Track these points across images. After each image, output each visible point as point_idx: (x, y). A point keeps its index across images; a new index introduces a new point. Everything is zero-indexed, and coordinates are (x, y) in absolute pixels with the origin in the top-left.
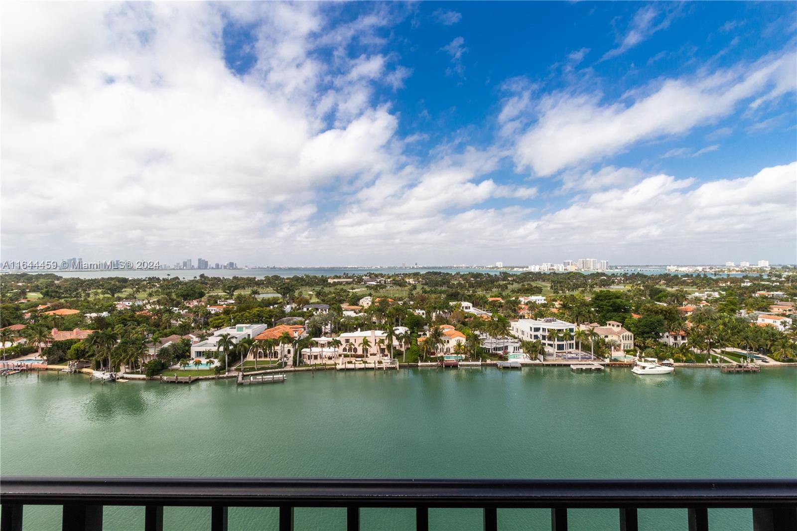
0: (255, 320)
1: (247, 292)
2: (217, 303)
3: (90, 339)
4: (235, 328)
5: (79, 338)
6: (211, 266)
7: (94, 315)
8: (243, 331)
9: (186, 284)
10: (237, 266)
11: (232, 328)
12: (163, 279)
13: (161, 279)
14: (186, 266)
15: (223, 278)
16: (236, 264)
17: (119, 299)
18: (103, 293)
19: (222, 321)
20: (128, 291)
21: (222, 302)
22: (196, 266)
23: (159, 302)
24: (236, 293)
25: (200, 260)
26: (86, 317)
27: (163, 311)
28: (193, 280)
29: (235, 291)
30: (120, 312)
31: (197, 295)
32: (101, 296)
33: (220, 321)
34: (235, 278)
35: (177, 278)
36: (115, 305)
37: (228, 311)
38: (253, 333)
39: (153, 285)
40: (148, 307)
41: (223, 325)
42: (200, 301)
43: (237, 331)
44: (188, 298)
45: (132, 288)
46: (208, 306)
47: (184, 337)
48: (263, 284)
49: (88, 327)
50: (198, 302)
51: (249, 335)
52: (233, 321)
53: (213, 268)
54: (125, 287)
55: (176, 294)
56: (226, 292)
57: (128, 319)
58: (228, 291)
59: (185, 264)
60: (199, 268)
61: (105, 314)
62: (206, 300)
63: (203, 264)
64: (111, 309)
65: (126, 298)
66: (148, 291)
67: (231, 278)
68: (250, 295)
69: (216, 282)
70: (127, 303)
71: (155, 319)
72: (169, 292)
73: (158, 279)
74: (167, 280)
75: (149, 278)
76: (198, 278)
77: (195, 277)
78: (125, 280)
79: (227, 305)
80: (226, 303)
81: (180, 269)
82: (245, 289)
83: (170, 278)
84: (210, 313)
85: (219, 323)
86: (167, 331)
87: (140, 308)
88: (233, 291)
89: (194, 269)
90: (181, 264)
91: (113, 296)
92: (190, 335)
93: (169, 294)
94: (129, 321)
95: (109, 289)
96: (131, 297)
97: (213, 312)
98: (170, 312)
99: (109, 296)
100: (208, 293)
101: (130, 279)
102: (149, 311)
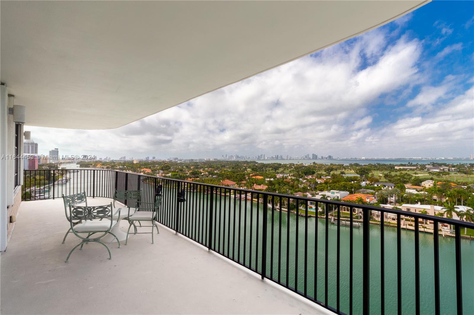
0: (342, 189)
1: (338, 172)
2: (321, 177)
3: (267, 190)
4: (330, 192)
5: (263, 189)
6: (319, 158)
7: (268, 179)
8: (334, 194)
9: (306, 167)
10: (333, 157)
11: (328, 192)
12: (296, 164)
13: (295, 164)
14: (306, 158)
15: (325, 164)
16: (332, 157)
17: (278, 173)
18: (272, 170)
19: (323, 187)
20: (281, 170)
21: (324, 177)
22: (311, 158)
23: (294, 176)
24: (331, 173)
25: (313, 155)
26: (266, 180)
27: (295, 180)
28: (310, 165)
29: (331, 172)
30: (278, 179)
31: (311, 173)
32: (271, 171)
33: (322, 187)
34: (331, 164)
35: (302, 164)
36: (276, 175)
37: (327, 182)
38: (340, 195)
39: (291, 167)
40: (289, 177)
41: (324, 190)
42: (313, 176)
43: (331, 194)
44: (307, 174)
45: (283, 168)
46: (317, 179)
47: (304, 194)
48: (348, 168)
49: (266, 185)
50: (311, 176)
51: (338, 197)
52: (329, 188)
53: (320, 159)
54: (280, 168)
55: (301, 172)
56: (326, 172)
57: (281, 182)
58: (327, 172)
59: (306, 157)
60: (313, 159)
61: (272, 179)
62: (316, 176)
63: (315, 157)
64: (275, 177)
65: (280, 173)
66: (290, 170)
67: (329, 164)
68: (340, 174)
69: (321, 167)
70: (281, 175)
71: (292, 183)
72: (298, 171)
73: (294, 164)
74: (298, 165)
75: (290, 164)
76: (312, 164)
77: (311, 164)
78: (280, 164)
79: (326, 179)
80: (326, 178)
81: (304, 159)
82: (337, 170)
83: (299, 164)
84: (317, 182)
85: (322, 189)
86: (297, 190)
87: (286, 178)
88: (330, 172)
89: (311, 159)
90: (304, 157)
91: (276, 171)
92: (307, 193)
93: (298, 172)
94: (281, 183)
95: (274, 168)
96: (282, 173)
97: (319, 182)
98: (298, 180)
99: (274, 171)
100: (317, 172)
101: (282, 164)
102: (290, 179)
